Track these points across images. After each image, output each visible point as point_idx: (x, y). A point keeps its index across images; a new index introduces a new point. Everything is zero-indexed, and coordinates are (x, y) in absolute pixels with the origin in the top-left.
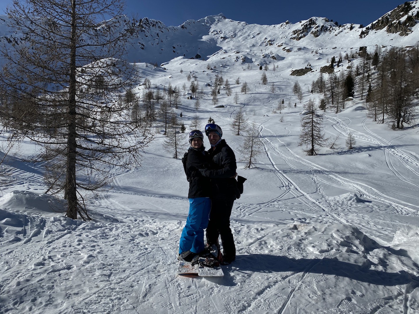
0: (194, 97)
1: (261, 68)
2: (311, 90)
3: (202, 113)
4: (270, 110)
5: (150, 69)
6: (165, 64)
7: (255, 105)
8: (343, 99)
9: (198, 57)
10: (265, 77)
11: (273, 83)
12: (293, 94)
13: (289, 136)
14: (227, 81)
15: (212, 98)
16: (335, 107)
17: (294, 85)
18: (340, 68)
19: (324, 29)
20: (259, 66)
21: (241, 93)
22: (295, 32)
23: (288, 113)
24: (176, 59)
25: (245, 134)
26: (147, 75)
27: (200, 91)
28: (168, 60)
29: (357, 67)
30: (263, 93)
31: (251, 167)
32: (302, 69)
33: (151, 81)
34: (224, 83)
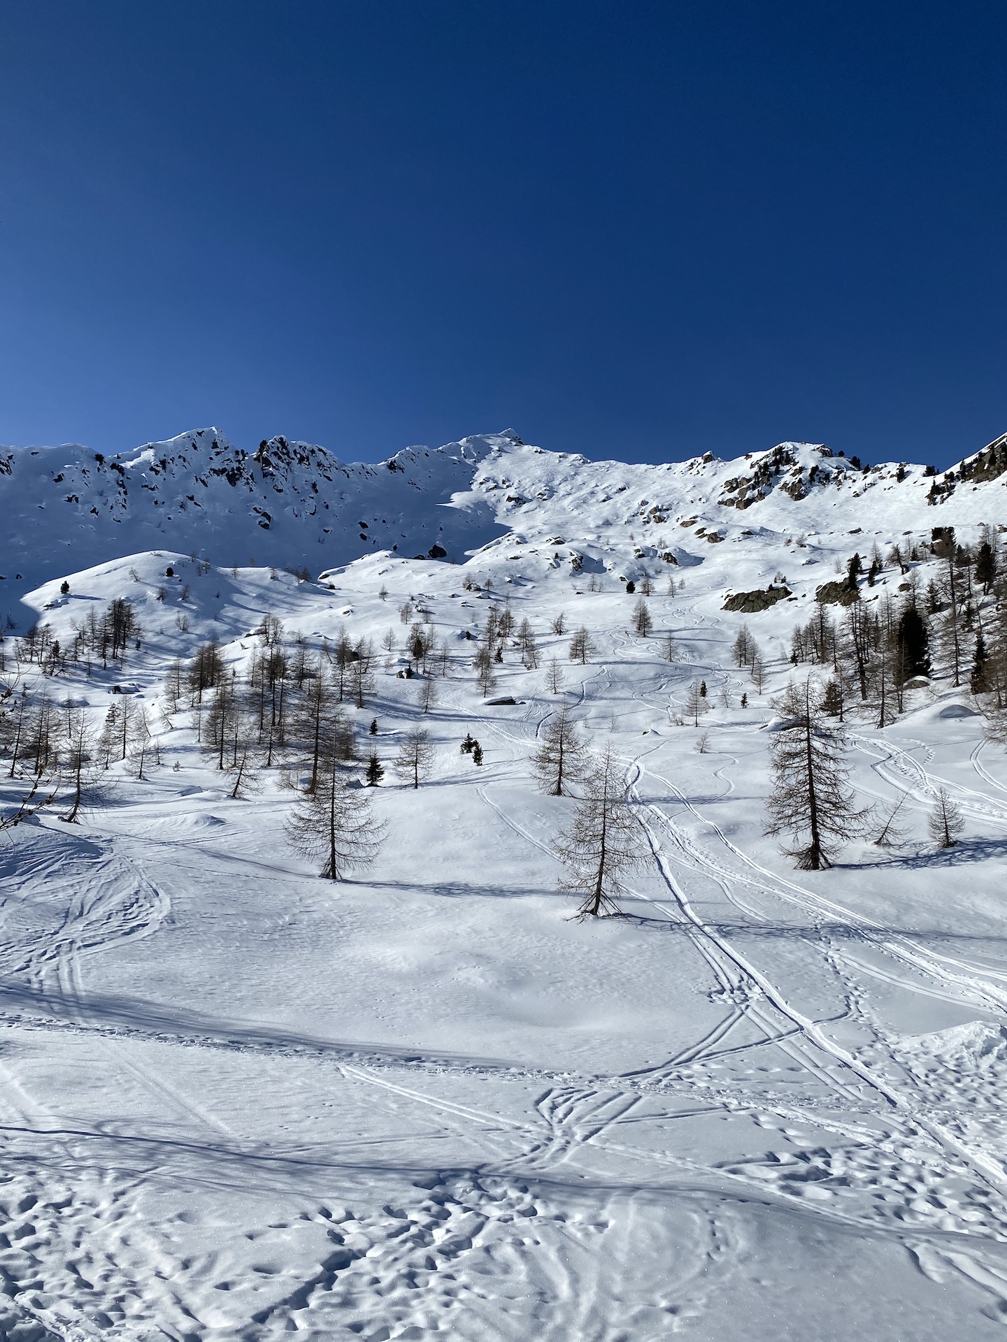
0: (420, 671)
1: (630, 588)
2: (789, 655)
3: (444, 723)
4: (663, 715)
5: (283, 588)
6: (333, 573)
7: (615, 699)
8: (898, 683)
9: (437, 554)
10: (644, 615)
11: (671, 631)
12: (735, 667)
13: (729, 799)
14: (525, 626)
15: (476, 674)
16: (876, 707)
17: (735, 638)
18: (879, 589)
19: (819, 477)
20: (625, 584)
21: (568, 662)
22: (732, 485)
23: (722, 726)
24: (367, 558)
25: (580, 790)
26: (273, 605)
27: (439, 653)
28: (342, 560)
29: (931, 586)
30: (641, 663)
31: (601, 912)
32: (760, 593)
33: (283, 622)
34: (517, 631)
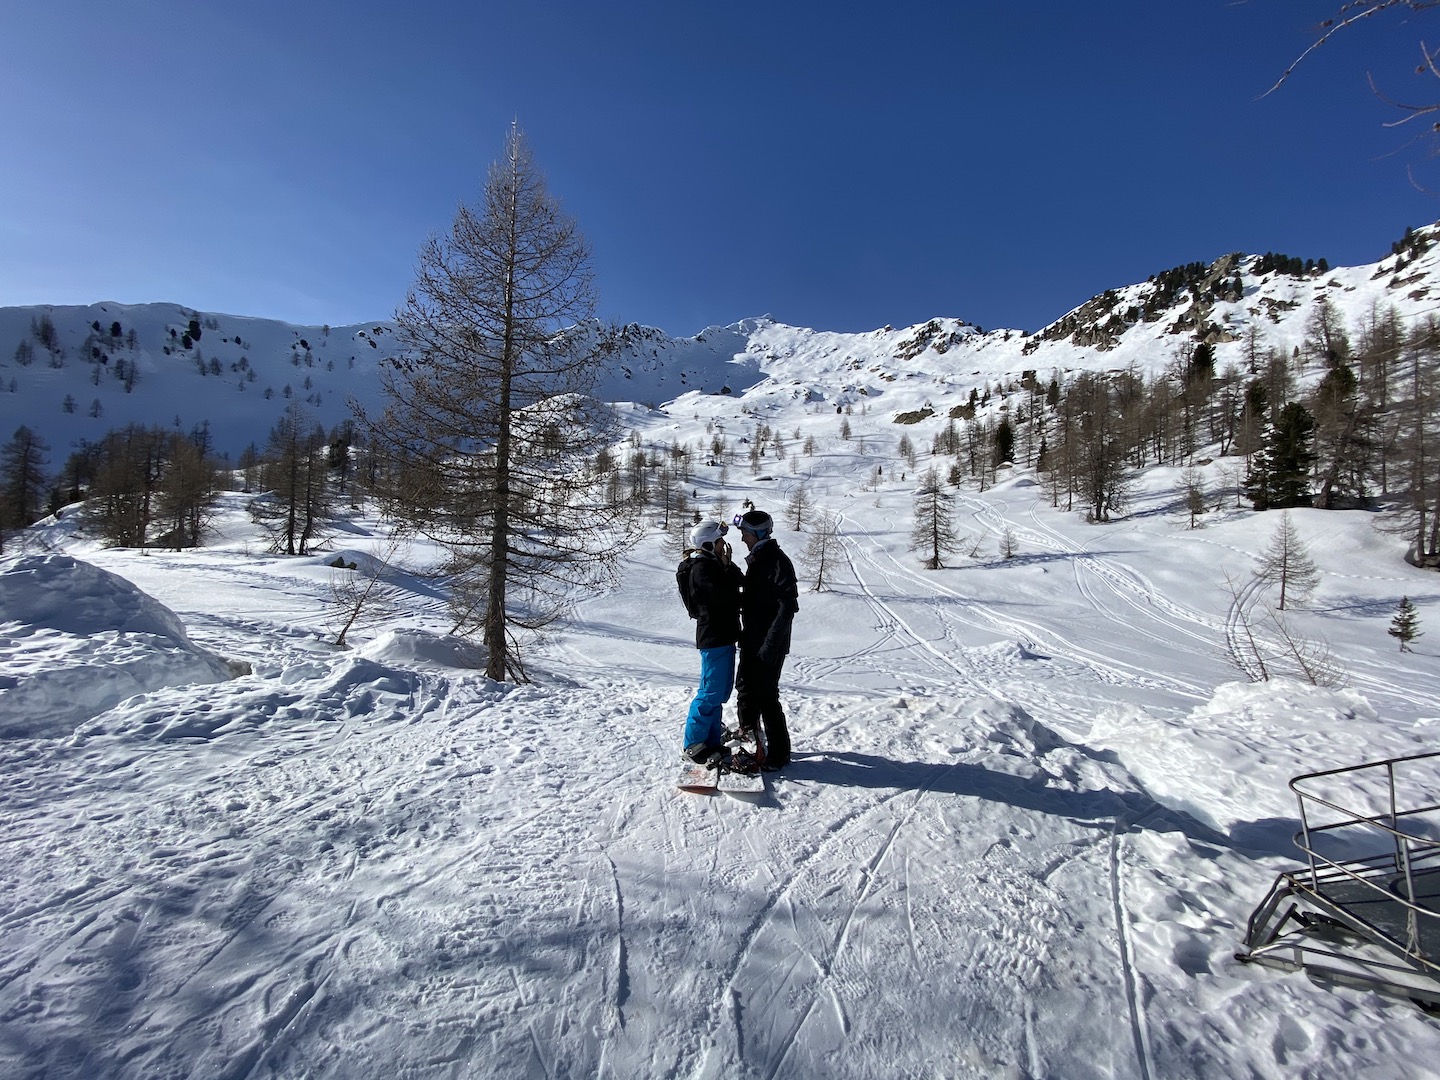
0: (719, 462)
1: (839, 411)
2: (931, 450)
6: (667, 404)
8: (993, 466)
9: (726, 391)
10: (847, 427)
12: (899, 457)
14: (778, 434)
15: (750, 463)
16: (978, 481)
17: (900, 440)
18: (987, 409)
19: (956, 339)
20: (836, 407)
21: (802, 456)
22: (902, 346)
24: (686, 395)
25: (810, 529)
27: (729, 451)
28: (672, 397)
29: (1019, 408)
31: (821, 590)
32: (916, 412)
34: (773, 437)
